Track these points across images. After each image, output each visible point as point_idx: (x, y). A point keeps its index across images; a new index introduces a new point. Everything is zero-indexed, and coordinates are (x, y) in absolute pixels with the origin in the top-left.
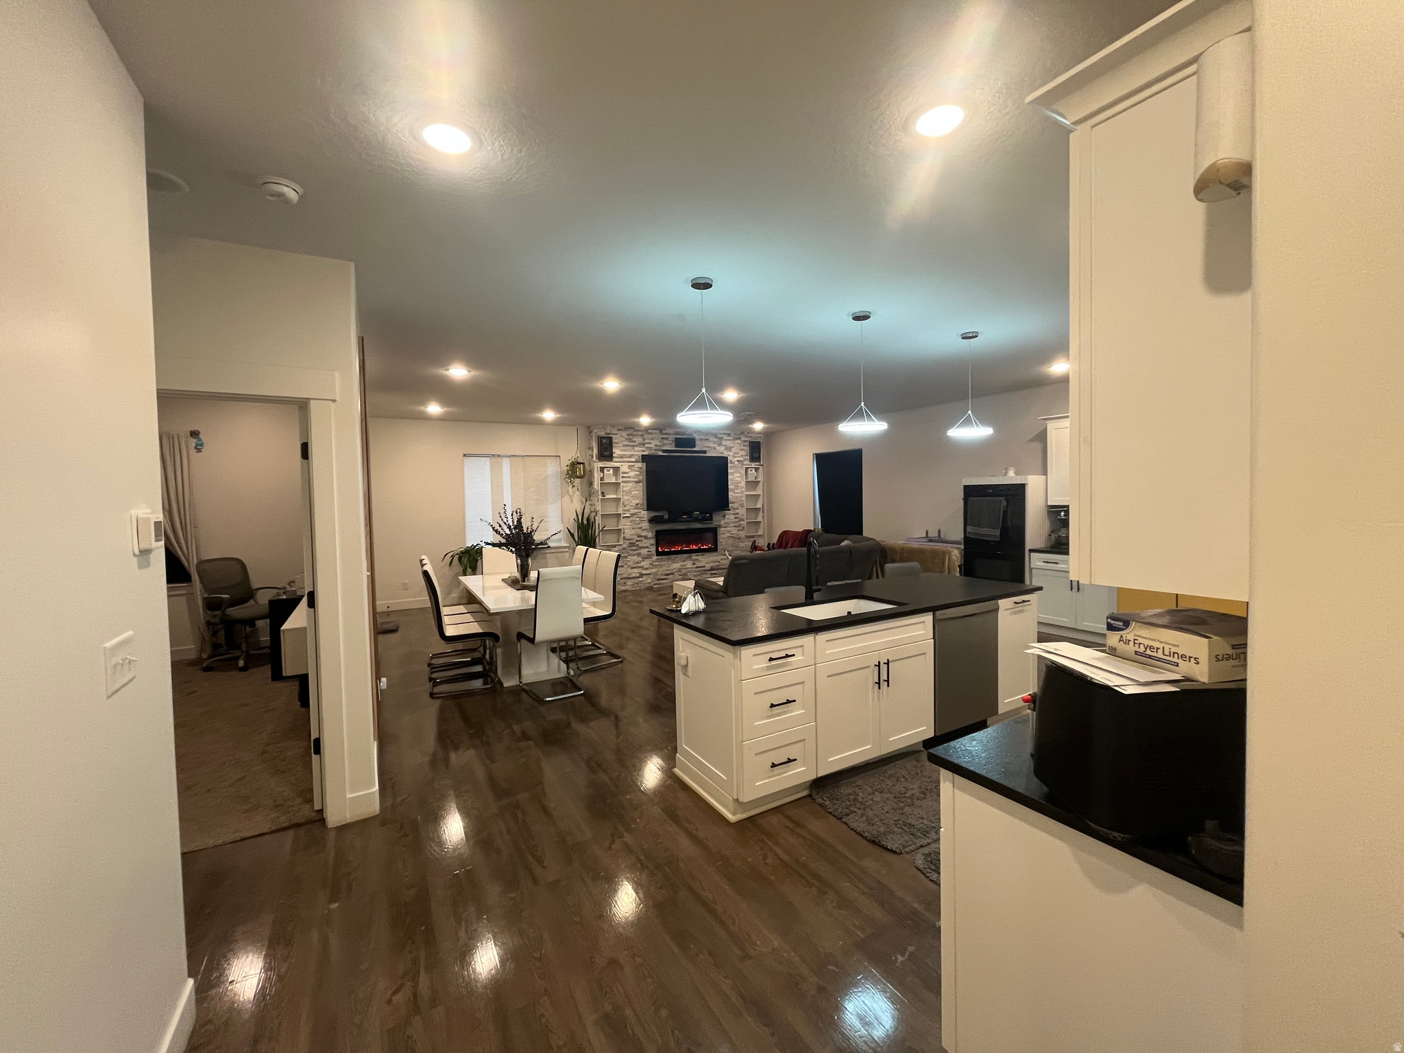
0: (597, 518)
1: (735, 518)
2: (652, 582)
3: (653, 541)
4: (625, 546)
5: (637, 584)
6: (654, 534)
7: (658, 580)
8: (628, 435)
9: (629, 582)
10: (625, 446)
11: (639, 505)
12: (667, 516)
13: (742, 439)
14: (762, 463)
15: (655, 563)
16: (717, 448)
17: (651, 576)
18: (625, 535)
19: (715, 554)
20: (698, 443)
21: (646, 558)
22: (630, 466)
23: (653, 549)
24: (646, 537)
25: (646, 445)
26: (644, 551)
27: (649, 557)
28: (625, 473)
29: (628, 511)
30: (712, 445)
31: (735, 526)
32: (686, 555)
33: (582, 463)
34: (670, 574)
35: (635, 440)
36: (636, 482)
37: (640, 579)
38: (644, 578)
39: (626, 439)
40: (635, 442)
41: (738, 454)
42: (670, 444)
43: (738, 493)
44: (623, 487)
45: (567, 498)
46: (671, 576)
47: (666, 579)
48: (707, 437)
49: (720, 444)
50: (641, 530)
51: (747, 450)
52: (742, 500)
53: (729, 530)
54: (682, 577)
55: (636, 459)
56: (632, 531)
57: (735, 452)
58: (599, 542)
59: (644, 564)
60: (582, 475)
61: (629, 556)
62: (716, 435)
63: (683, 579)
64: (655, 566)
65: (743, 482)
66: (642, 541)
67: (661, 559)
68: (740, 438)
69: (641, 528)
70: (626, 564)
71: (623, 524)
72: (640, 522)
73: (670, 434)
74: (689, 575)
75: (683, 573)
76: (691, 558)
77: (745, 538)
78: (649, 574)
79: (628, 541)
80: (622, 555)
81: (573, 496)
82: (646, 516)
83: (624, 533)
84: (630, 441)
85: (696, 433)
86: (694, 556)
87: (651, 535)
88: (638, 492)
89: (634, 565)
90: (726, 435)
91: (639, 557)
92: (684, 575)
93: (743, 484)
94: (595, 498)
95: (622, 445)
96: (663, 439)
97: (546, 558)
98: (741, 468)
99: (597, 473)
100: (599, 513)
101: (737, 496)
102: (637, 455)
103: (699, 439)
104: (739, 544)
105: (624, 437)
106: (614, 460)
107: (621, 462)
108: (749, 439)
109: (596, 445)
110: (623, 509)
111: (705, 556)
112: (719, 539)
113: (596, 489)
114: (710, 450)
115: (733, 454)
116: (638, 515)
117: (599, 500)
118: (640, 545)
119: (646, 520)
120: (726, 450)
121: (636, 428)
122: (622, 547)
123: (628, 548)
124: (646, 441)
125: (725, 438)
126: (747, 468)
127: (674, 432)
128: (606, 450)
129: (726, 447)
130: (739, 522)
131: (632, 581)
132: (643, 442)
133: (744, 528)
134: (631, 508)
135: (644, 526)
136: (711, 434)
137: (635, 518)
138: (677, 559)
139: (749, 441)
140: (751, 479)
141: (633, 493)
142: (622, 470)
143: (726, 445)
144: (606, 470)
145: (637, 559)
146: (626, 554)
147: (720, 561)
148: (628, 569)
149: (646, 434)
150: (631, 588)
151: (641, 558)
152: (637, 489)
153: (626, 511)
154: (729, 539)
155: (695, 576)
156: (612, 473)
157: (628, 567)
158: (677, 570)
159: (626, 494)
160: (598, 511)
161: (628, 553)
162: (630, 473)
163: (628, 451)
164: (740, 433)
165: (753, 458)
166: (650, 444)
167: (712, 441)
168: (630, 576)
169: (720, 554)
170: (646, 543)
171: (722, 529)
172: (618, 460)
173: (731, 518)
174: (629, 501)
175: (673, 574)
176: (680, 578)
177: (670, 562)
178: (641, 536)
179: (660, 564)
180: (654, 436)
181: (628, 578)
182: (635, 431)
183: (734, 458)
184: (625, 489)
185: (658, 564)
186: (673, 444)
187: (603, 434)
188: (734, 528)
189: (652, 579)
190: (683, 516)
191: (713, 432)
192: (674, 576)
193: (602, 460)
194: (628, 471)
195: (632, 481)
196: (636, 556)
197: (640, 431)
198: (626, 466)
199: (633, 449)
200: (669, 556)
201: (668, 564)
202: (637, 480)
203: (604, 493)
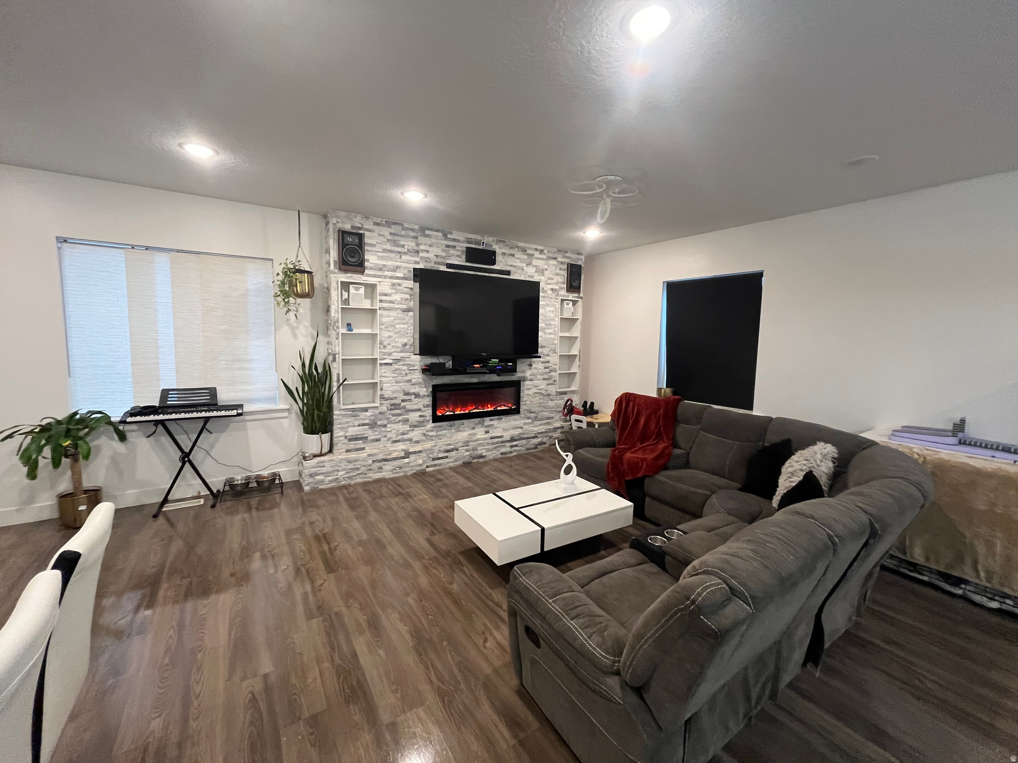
0: (335, 365)
1: (546, 368)
2: (424, 462)
3: (428, 401)
4: (384, 408)
5: (401, 468)
6: (431, 389)
7: (434, 459)
8: (391, 234)
9: (388, 466)
10: (385, 251)
11: (408, 347)
12: (451, 363)
13: (559, 259)
14: (581, 295)
15: (430, 434)
16: (525, 268)
17: (424, 454)
18: (383, 392)
19: (516, 417)
20: (499, 258)
21: (415, 426)
22: (393, 284)
23: (429, 412)
24: (417, 396)
25: (421, 254)
26: (414, 417)
27: (420, 424)
28: (386, 295)
29: (390, 354)
30: (518, 263)
31: (544, 379)
32: (477, 420)
33: (307, 273)
34: (453, 450)
35: (402, 243)
36: (404, 311)
37: (406, 460)
38: (413, 457)
39: (389, 240)
40: (403, 246)
41: (552, 279)
42: (459, 256)
43: (550, 334)
44: (381, 316)
45: (286, 329)
46: (453, 453)
47: (447, 457)
48: (512, 252)
49: (529, 264)
50: (410, 384)
51: (564, 276)
52: (555, 344)
53: (536, 385)
54: (470, 453)
55: (404, 274)
56: (395, 386)
57: (549, 277)
58: (339, 402)
59: (412, 436)
60: (307, 291)
61: (390, 423)
62: (524, 251)
63: (471, 456)
64: (431, 438)
65: (557, 319)
66: (411, 401)
67: (440, 426)
68: (555, 258)
69: (410, 381)
70: (385, 436)
71: (381, 374)
72: (408, 372)
73: (458, 241)
74: (481, 449)
75: (472, 447)
76: (483, 424)
77: (556, 395)
78: (420, 452)
79: (388, 401)
80: (379, 423)
81: (297, 327)
82: (418, 363)
83: (381, 389)
84: (395, 243)
85: (496, 244)
86: (487, 421)
87: (425, 392)
88: (406, 326)
89: (397, 436)
90: (538, 251)
91: (405, 424)
92: (473, 450)
93: (557, 322)
94: (334, 332)
95: (381, 250)
96: (447, 246)
97: (245, 429)
98: (557, 299)
99: (336, 291)
100: (339, 358)
101: (548, 338)
102: (405, 268)
103: (501, 254)
104: (547, 403)
105: (383, 236)
106: (367, 272)
107: (379, 277)
108: (567, 261)
109: (336, 246)
110: (382, 352)
111: (503, 420)
112: (523, 396)
113: (334, 317)
114: (515, 266)
115: (546, 279)
116: (405, 361)
117: (340, 335)
118: (407, 407)
119: (417, 370)
120: (540, 269)
121: (406, 225)
122: (378, 410)
123: (389, 412)
124: (422, 247)
125: (536, 256)
126: (562, 300)
127: (465, 238)
128: (352, 254)
129: (537, 269)
130: (550, 374)
131: (392, 464)
132: (416, 248)
133: (555, 381)
134: (394, 350)
135: (414, 378)
136: (518, 247)
137: (400, 365)
138: (463, 426)
139: (568, 264)
140: (567, 315)
141: (397, 326)
142: (379, 289)
143: (538, 266)
144: (353, 287)
145: (402, 428)
146: (385, 422)
147: (524, 427)
148: (387, 444)
149: (421, 236)
150: (390, 474)
151: (409, 427)
152: (405, 321)
153: (387, 354)
154: (536, 397)
155: (488, 450)
156: (363, 293)
157: (388, 440)
158: (463, 443)
159: (386, 327)
160: (338, 354)
161: (388, 419)
162: (393, 295)
163: (391, 259)
164: (556, 251)
165: (570, 288)
166: (428, 251)
167: (518, 259)
168: (389, 457)
169: (524, 418)
170: (416, 404)
171: (527, 383)
172: (373, 273)
173: (540, 367)
174: (390, 339)
175: (458, 450)
176: (467, 456)
177: (453, 431)
178: (409, 393)
179: (438, 434)
180: (434, 241)
181: (386, 460)
182: (404, 230)
183: (548, 285)
184: (384, 320)
185: (435, 434)
186: (464, 257)
187: (347, 227)
188: (542, 381)
189: (425, 459)
190: (475, 366)
191: (520, 244)
192: (459, 453)
193: (346, 271)
194: (389, 292)
195: (395, 308)
196: (401, 423)
197: (413, 230)
198: (387, 284)
199: (398, 257)
200: (452, 422)
201: (450, 435)
202: (405, 307)
203: (349, 325)
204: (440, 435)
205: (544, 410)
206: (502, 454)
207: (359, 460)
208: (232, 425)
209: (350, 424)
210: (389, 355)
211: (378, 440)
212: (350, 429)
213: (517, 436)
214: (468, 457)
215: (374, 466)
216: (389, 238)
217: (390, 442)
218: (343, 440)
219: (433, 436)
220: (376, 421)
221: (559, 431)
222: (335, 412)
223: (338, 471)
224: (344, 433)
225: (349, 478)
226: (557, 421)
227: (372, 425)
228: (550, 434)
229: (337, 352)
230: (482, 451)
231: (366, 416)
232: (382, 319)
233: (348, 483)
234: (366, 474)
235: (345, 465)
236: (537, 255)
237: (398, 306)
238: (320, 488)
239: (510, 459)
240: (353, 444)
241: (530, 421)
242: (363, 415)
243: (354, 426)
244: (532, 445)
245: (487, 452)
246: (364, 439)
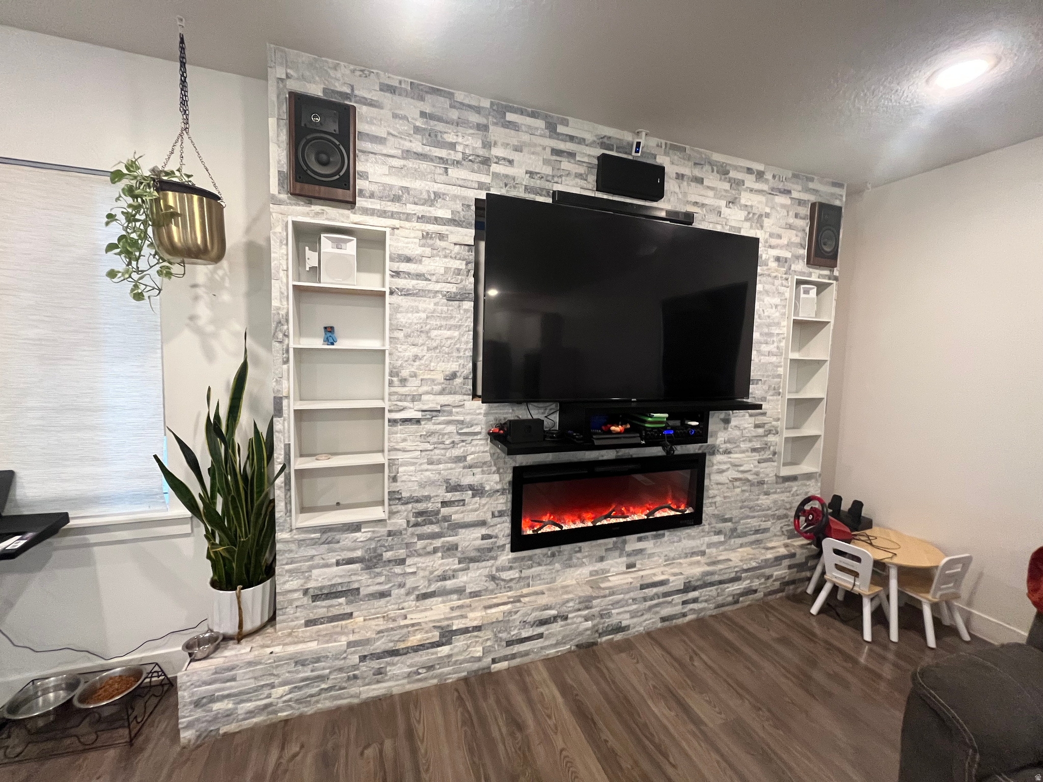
0: (278, 425)
1: (757, 426)
2: (486, 651)
3: (503, 502)
4: (399, 522)
5: (430, 668)
6: (509, 477)
7: (510, 643)
8: (423, 114)
9: (399, 668)
10: (407, 154)
11: (458, 381)
12: (556, 418)
13: (795, 195)
14: (836, 273)
15: (506, 575)
16: (726, 211)
17: (487, 634)
18: (396, 487)
19: (693, 531)
20: (670, 185)
21: (473, 560)
22: (427, 236)
23: (503, 528)
24: (478, 491)
25: (495, 168)
26: (470, 539)
27: (483, 555)
28: (408, 260)
29: (415, 398)
30: (710, 200)
31: (754, 450)
32: (610, 541)
33: (202, 193)
34: (555, 619)
35: (450, 138)
36: (451, 298)
37: (445, 650)
38: (460, 642)
39: (417, 130)
40: (452, 146)
41: (779, 237)
42: (579, 176)
43: (770, 353)
44: (396, 309)
45: (187, 340)
46: (556, 627)
47: (541, 636)
48: (697, 172)
49: (732, 202)
50: (461, 465)
51: (804, 230)
52: (779, 376)
53: (737, 462)
54: (595, 622)
55: (453, 212)
56: (427, 470)
57: (774, 231)
58: (288, 511)
59: (465, 583)
60: (199, 241)
61: (414, 556)
62: (723, 171)
63: (595, 630)
64: (508, 584)
65: (784, 323)
66: (464, 505)
67: (530, 558)
68: (788, 192)
69: (460, 459)
70: (402, 585)
71: (392, 444)
72: (457, 438)
73: (581, 141)
74: (618, 614)
75: (598, 609)
76: (622, 549)
77: (777, 483)
78: (478, 628)
79: (410, 506)
80: (388, 555)
81: (215, 335)
82: (481, 417)
83: (394, 479)
84: (434, 139)
85: (666, 154)
86: (632, 542)
87: (497, 483)
88: (456, 334)
89: (430, 585)
90: (751, 173)
91: (449, 556)
92: (602, 616)
93: (785, 329)
94: (277, 344)
95: (398, 153)
96: (556, 152)
97: (89, 561)
98: (787, 279)
99: (284, 247)
100: (291, 406)
101: (763, 364)
102: (455, 197)
103: (675, 175)
104: (757, 500)
105: (405, 118)
106: (360, 202)
107: (392, 215)
108: (813, 198)
109: (284, 137)
110: (396, 393)
111: (666, 538)
112: (708, 486)
113: (278, 309)
114: (703, 205)
115: (767, 236)
116: (450, 413)
117: (291, 352)
118: (453, 518)
119: (479, 433)
120: (754, 214)
121: (460, 96)
122: (386, 526)
123: (410, 530)
124: (497, 152)
125: (747, 184)
126: (799, 283)
127: (596, 136)
128: (324, 157)
129: (749, 213)
130: (765, 439)
131: (409, 662)
132: (481, 152)
133: (774, 453)
134: (425, 388)
135: (472, 453)
136: (711, 163)
137: (439, 424)
138: (579, 555)
139: (813, 205)
140: (807, 314)
141: (434, 333)
142: (392, 245)
143: (752, 207)
144: (326, 237)
145: (440, 565)
146: (402, 553)
147: (707, 551)
148: (404, 602)
149: (495, 124)
150: (403, 685)
151: (457, 561)
152: (452, 322)
153: (409, 398)
154: (734, 487)
155: (634, 615)
156: (355, 253)
157: (408, 594)
158: (580, 603)
159: (407, 336)
160: (286, 397)
161: (408, 545)
162: (426, 261)
163: (422, 176)
164: (790, 175)
165: (816, 255)
166: (511, 162)
167: (708, 187)
168: (401, 646)
169: (708, 533)
170: (476, 510)
171: (718, 458)
172: (378, 207)
173: (746, 426)
174: (417, 363)
175: (566, 618)
176: (587, 630)
177: (557, 566)
178: (459, 485)
179: (523, 575)
180: (525, 137)
181: (394, 653)
182: (454, 107)
183: (769, 250)
184: (402, 318)
185: (517, 575)
186: (592, 178)
187: (315, 90)
188: (749, 454)
189: (489, 643)
190: (613, 428)
191: (717, 157)
192: (568, 625)
193: (310, 199)
194: (417, 252)
195: (429, 291)
196: (440, 554)
197: (478, 110)
198: (412, 235)
199: (442, 171)
200: (554, 549)
201: (550, 576)
202: (454, 290)
203: (329, 330)
204: (528, 578)
205: (751, 514)
206: (663, 619)
207: (327, 657)
208: (56, 555)
209: (317, 561)
210: (413, 400)
211: (383, 595)
212: (315, 572)
213: (698, 580)
214: (589, 632)
215: (364, 669)
216: (418, 124)
217: (413, 597)
218: (298, 599)
219: (511, 580)
220: (379, 551)
221: (786, 562)
222: (279, 535)
223: (272, 686)
224: (301, 582)
225: (298, 701)
226: (775, 535)
227: (370, 560)
228: (767, 571)
229: (284, 394)
230: (620, 617)
231: (355, 541)
232: (399, 316)
233: (297, 713)
234: (344, 688)
235: (289, 672)
236: (750, 181)
237: (438, 287)
238: (221, 732)
239: (680, 629)
240: (324, 607)
241: (721, 538)
242: (348, 539)
243: (327, 566)
244: (729, 596)
245: (632, 617)
246: (351, 593)
